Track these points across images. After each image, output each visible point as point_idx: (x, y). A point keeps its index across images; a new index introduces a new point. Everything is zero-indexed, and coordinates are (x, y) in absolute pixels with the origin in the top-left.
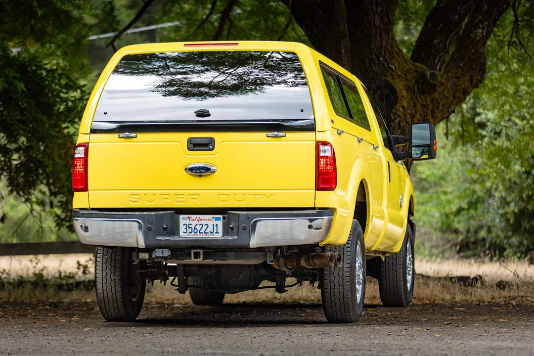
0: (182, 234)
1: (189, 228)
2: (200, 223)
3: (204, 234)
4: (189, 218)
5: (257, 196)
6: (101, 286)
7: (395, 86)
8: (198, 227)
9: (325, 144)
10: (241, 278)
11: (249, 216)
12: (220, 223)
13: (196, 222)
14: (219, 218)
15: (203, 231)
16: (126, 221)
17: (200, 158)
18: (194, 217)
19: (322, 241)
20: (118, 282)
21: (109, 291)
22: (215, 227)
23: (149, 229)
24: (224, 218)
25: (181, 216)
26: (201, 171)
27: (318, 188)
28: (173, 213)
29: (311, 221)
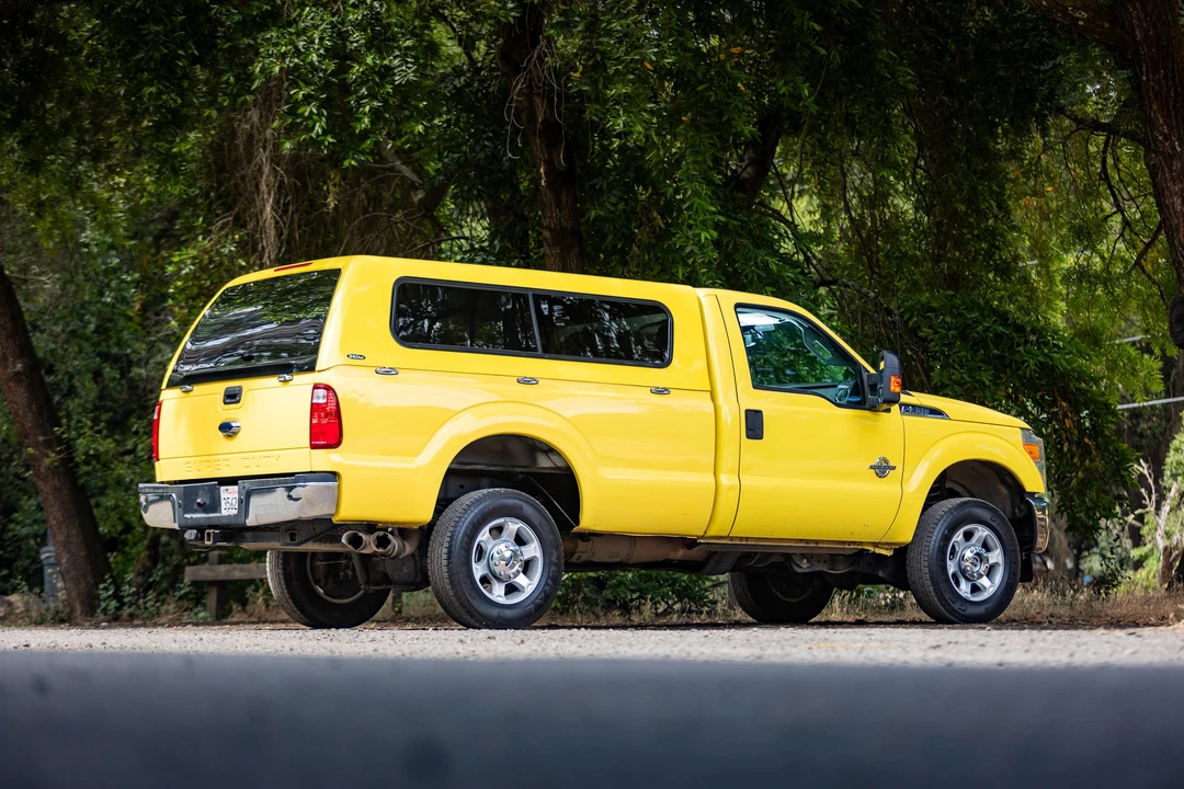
1: (227, 502)
2: (235, 496)
4: (227, 490)
8: (234, 502)
11: (245, 485)
13: (232, 496)
17: (229, 413)
18: (231, 489)
19: (333, 515)
20: (282, 577)
23: (181, 505)
25: (223, 488)
27: (313, 447)
28: (214, 485)
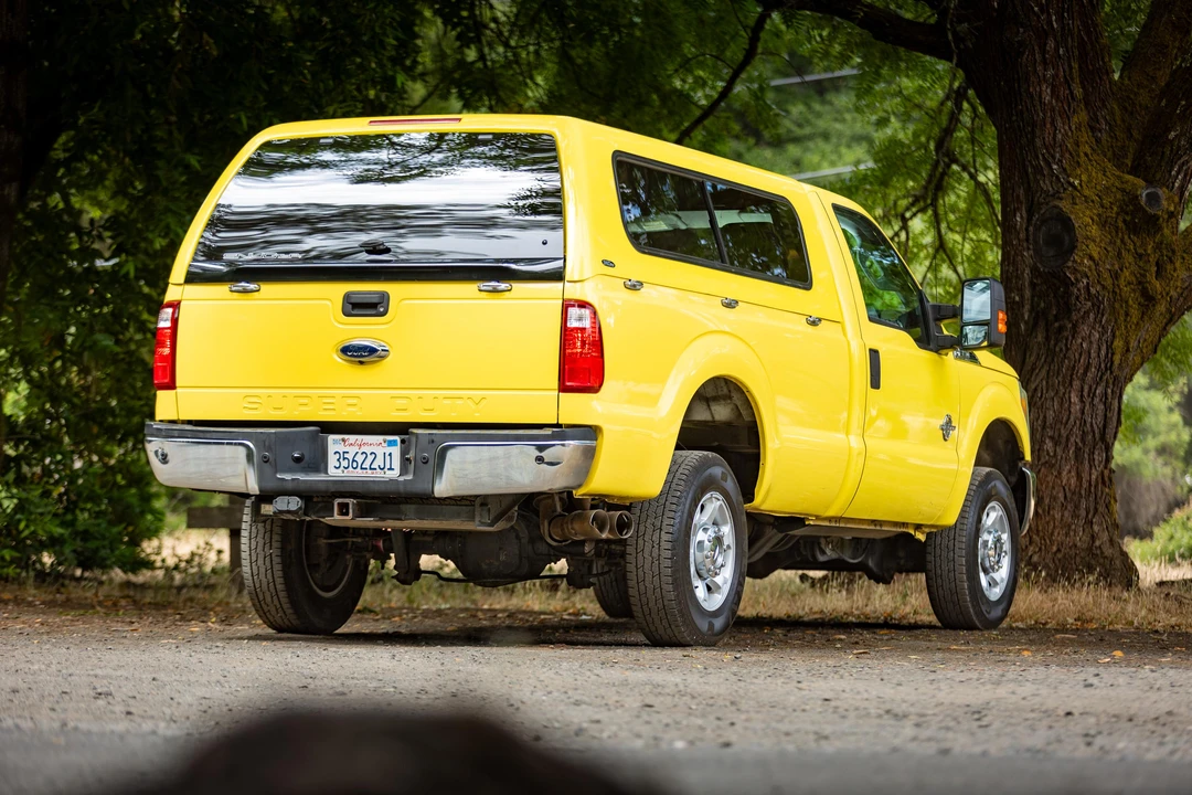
0: (331, 470)
1: (344, 459)
2: (364, 449)
3: (370, 471)
4: (343, 440)
5: (459, 402)
6: (249, 567)
7: (1072, 217)
8: (360, 458)
9: (583, 305)
10: (502, 558)
11: (433, 437)
12: (396, 451)
13: (356, 449)
14: (395, 441)
15: (366, 465)
16: (228, 444)
17: (363, 330)
18: (352, 438)
19: (580, 486)
20: (277, 560)
21: (262, 576)
22: (388, 458)
23: (266, 460)
24: (403, 441)
25: (331, 438)
26: (359, 354)
27: (563, 388)
28: (317, 432)
29: (541, 448)
